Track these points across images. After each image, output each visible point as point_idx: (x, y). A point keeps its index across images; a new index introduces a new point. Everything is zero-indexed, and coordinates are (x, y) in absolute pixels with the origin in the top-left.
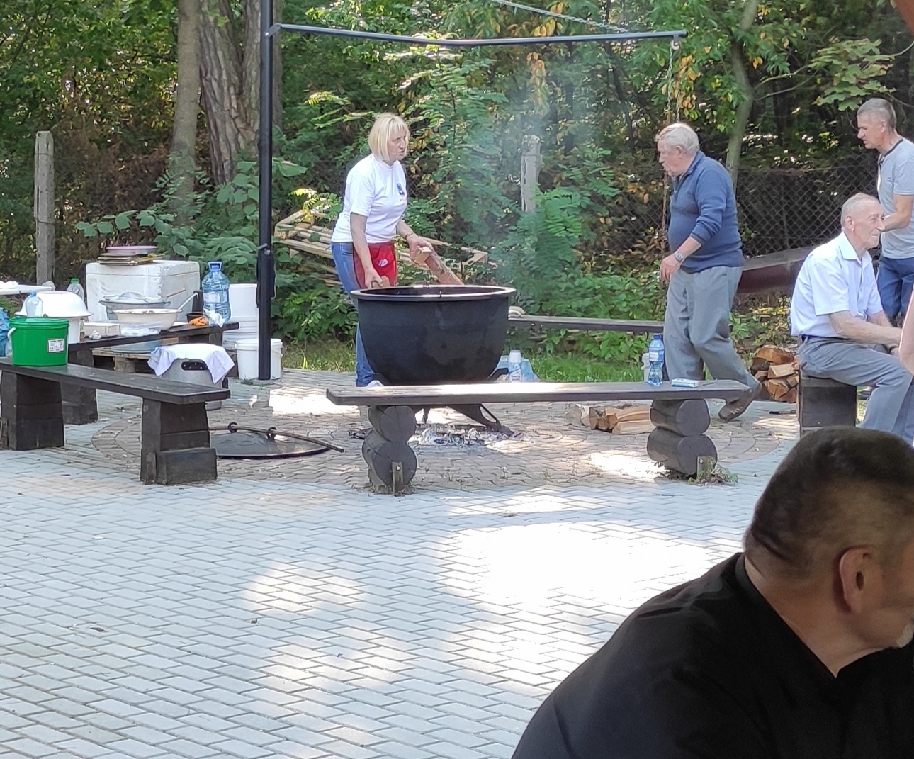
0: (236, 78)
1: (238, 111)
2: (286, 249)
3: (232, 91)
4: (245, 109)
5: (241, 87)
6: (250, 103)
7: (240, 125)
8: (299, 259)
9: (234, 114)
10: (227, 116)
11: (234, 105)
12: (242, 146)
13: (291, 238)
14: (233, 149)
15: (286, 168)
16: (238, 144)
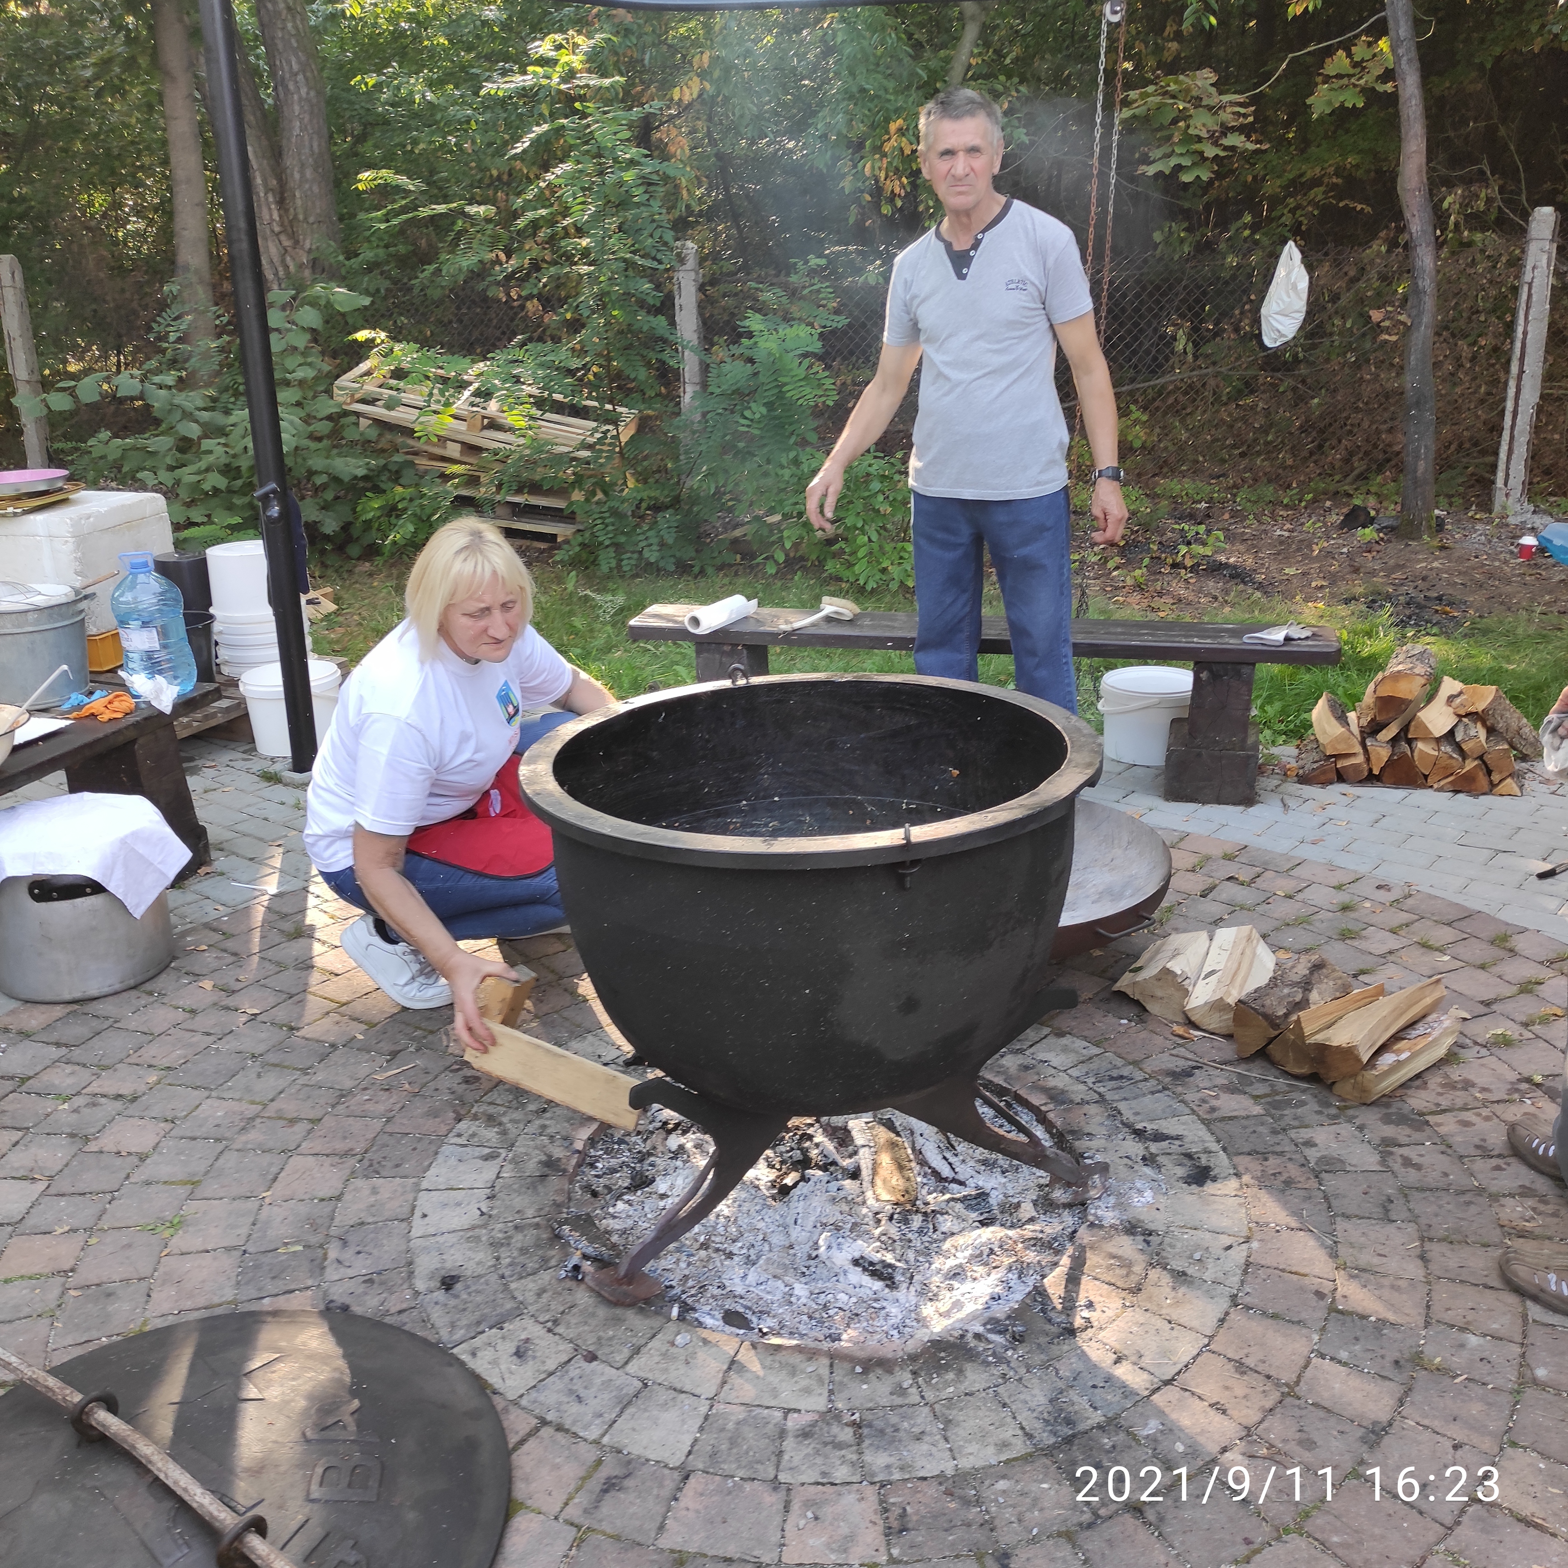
0: (275, 182)
1: (282, 225)
2: (353, 419)
3: (271, 199)
4: (291, 222)
5: (282, 193)
6: (296, 215)
7: (287, 243)
8: (373, 434)
9: (277, 229)
10: (268, 232)
11: (276, 216)
12: (292, 268)
13: (358, 401)
14: (281, 273)
15: (339, 298)
16: (286, 267)
